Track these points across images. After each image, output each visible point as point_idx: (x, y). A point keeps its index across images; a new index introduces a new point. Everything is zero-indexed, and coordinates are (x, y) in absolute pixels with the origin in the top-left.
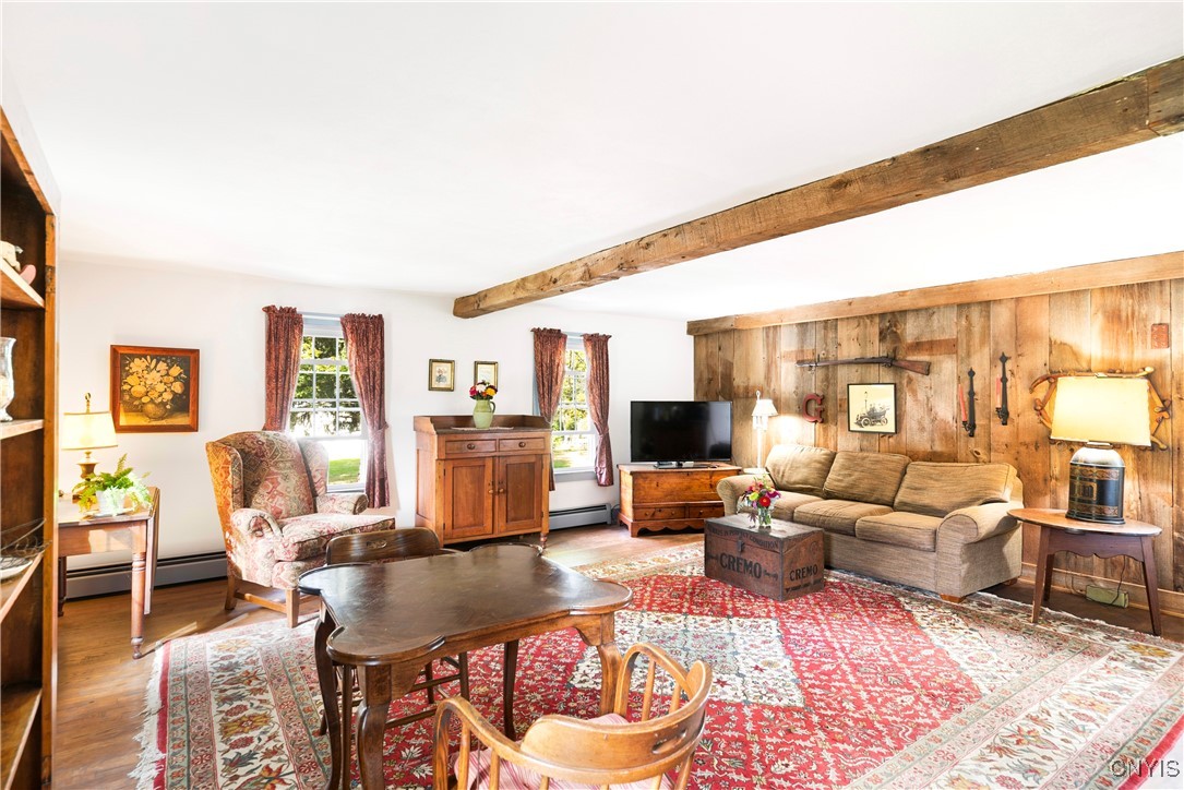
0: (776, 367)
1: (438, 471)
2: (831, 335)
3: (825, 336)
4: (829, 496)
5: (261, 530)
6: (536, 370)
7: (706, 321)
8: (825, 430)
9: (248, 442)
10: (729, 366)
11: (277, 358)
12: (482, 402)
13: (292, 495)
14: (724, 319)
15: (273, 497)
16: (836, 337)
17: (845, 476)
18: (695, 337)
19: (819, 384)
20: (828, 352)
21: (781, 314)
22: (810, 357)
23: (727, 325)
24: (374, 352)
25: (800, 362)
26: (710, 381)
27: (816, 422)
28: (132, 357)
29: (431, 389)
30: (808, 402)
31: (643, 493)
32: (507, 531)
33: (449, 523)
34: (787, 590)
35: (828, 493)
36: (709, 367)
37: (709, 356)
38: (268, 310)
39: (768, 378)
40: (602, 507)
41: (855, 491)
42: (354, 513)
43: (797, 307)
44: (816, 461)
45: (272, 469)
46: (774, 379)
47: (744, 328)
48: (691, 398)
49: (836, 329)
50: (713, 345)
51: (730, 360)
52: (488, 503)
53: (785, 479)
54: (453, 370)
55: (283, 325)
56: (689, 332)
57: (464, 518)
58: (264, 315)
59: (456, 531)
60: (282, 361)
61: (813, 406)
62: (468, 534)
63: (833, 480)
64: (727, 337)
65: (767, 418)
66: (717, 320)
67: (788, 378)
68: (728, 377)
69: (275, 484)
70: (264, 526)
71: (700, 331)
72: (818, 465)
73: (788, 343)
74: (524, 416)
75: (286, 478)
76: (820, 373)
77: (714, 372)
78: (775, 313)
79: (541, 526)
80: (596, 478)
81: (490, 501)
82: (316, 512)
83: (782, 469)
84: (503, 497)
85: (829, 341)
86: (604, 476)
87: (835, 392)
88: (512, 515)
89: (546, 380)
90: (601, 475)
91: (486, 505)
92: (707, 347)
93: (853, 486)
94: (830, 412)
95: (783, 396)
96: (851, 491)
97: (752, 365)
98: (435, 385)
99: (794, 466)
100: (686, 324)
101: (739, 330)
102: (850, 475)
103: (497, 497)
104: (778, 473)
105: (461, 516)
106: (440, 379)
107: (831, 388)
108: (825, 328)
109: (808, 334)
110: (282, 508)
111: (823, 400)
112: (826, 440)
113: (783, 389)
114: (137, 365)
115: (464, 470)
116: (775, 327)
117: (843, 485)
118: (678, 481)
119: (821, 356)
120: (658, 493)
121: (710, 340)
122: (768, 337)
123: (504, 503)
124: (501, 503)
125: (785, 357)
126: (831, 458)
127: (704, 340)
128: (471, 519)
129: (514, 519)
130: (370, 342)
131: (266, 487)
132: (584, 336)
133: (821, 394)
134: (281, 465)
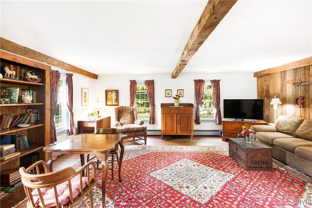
0: (285, 86)
1: (162, 117)
2: (307, 72)
3: (305, 73)
4: (297, 137)
5: (117, 126)
6: (195, 91)
7: (260, 72)
8: (305, 110)
9: (121, 108)
10: (268, 87)
11: (132, 91)
12: (176, 100)
13: (128, 120)
14: (265, 70)
15: (124, 120)
16: (309, 73)
17: (305, 129)
18: (257, 77)
19: (302, 92)
20: (306, 79)
21: (285, 66)
22: (298, 81)
23: (266, 73)
24: (151, 89)
25: (294, 84)
26: (262, 92)
27: (300, 107)
28: (109, 92)
29: (166, 97)
30: (297, 99)
31: (226, 128)
32: (181, 133)
33: (165, 130)
34: (250, 167)
35: (296, 135)
36: (262, 88)
37: (262, 83)
38: (130, 81)
39: (282, 91)
40: (218, 131)
41: (308, 136)
42: (140, 125)
43: (291, 63)
44: (294, 122)
45: (125, 114)
46: (284, 91)
47: (273, 73)
48: (256, 98)
49: (309, 69)
50: (263, 79)
51: (268, 84)
52: (175, 126)
53: (281, 128)
54: (171, 92)
55: (133, 83)
56: (254, 76)
57: (169, 129)
58: (130, 82)
59: (167, 132)
60: (132, 92)
61: (299, 101)
62: (170, 133)
63: (299, 131)
64: (267, 76)
65: (277, 106)
66: (263, 71)
67: (290, 91)
68: (268, 91)
69: (125, 117)
70: (118, 125)
71: (259, 75)
72: (295, 124)
73: (289, 77)
74: (191, 104)
75: (128, 116)
76: (302, 88)
77: (263, 89)
78: (283, 66)
79: (191, 133)
80: (215, 122)
81: (176, 125)
82: (134, 124)
83: (280, 124)
84: (180, 125)
85: (306, 74)
86: (218, 122)
87: (309, 95)
88: (182, 129)
89: (198, 94)
90: (217, 121)
91: (174, 126)
92: (261, 81)
93: (307, 134)
94: (307, 103)
95: (287, 97)
96: (306, 136)
97: (276, 85)
98: (167, 96)
99: (285, 123)
100: (253, 74)
101: (272, 74)
102: (307, 129)
103: (178, 124)
104: (279, 126)
105: (168, 128)
106: (168, 94)
107: (307, 93)
108: (305, 69)
109: (297, 72)
110: (126, 122)
111: (303, 98)
112: (305, 115)
113: (287, 94)
114: (109, 93)
115: (169, 117)
116: (285, 71)
117: (303, 133)
118: (239, 125)
119: (303, 81)
120: (232, 128)
121: (262, 78)
122: (282, 75)
123: (180, 126)
124: (179, 126)
125: (289, 82)
126: (301, 122)
127: (260, 78)
128: (171, 129)
129: (183, 131)
130: (151, 86)
131: (123, 117)
132: (211, 81)
133: (302, 95)
134: (127, 113)
